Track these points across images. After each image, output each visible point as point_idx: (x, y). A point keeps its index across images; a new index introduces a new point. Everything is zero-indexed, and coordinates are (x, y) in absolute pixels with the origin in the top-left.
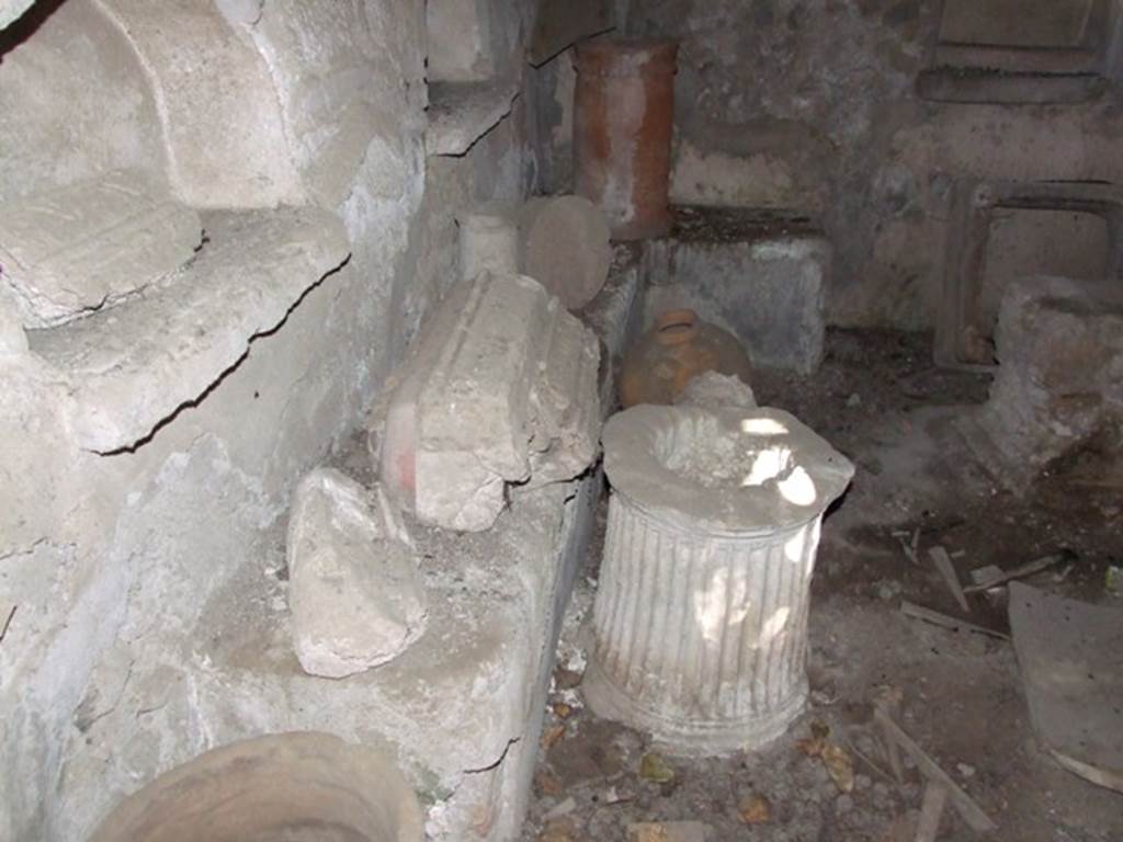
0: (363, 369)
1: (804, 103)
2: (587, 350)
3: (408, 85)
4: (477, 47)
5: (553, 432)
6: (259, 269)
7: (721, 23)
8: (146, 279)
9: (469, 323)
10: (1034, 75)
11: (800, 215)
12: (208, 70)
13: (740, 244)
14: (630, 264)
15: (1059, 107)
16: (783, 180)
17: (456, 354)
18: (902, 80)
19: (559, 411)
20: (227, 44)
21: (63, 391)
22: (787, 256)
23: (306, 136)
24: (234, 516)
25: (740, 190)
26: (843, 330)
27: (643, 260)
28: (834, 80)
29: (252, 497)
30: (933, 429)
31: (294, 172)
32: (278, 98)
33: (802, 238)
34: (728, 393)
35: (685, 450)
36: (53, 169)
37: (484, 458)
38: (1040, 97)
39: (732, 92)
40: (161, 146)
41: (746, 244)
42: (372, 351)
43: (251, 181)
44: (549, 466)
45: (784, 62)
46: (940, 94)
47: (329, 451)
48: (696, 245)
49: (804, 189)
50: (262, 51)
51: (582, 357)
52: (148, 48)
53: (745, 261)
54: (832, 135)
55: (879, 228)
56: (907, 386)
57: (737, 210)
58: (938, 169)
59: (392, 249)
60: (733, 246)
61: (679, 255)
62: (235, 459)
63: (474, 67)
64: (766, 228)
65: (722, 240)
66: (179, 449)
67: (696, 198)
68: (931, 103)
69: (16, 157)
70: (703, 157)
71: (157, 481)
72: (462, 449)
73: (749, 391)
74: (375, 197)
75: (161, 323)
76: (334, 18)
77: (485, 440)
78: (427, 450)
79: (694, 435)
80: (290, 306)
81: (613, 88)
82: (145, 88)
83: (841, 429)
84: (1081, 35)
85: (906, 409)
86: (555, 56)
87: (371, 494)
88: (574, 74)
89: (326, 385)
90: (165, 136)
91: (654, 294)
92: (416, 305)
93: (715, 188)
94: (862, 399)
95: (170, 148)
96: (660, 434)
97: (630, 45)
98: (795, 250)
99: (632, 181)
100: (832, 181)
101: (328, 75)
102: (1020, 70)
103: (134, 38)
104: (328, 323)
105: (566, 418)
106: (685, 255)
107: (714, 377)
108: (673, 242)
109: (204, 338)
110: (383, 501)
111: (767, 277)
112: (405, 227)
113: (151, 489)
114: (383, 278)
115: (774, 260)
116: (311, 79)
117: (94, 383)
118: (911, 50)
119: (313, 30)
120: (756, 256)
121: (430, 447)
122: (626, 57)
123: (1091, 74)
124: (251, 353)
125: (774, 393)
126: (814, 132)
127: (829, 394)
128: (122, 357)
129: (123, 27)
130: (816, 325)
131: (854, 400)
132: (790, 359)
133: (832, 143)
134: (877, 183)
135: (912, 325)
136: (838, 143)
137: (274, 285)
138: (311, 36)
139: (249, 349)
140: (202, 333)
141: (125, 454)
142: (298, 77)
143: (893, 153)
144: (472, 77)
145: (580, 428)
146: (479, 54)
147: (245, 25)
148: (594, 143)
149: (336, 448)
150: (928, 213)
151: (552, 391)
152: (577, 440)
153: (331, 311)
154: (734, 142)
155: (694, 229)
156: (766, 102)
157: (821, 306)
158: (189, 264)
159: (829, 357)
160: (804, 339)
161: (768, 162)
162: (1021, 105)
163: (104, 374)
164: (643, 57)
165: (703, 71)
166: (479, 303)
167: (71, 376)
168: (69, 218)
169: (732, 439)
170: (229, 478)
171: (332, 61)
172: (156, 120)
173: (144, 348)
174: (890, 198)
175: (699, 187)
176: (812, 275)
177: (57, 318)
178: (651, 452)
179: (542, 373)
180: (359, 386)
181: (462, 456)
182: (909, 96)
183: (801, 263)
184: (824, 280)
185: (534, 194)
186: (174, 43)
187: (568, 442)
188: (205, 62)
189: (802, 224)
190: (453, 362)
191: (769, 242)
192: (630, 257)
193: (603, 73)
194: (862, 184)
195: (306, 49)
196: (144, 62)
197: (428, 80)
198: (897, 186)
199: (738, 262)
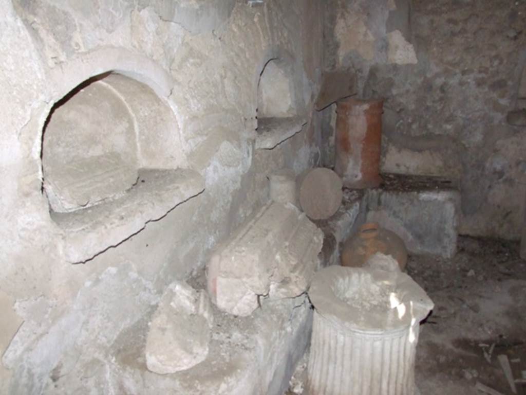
0: (212, 239)
1: (449, 127)
2: (315, 238)
3: (246, 119)
4: (290, 103)
5: (287, 273)
6: (156, 194)
7: (408, 91)
8: (107, 196)
9: (255, 223)
11: (448, 180)
12: (153, 114)
13: (412, 193)
14: (356, 200)
16: (439, 163)
17: (244, 236)
18: (499, 117)
19: (292, 265)
20: (159, 105)
21: (61, 237)
22: (436, 199)
23: (189, 141)
24: (137, 297)
25: (418, 167)
26: (473, 237)
27: (365, 198)
28: (464, 116)
29: (147, 291)
30: (513, 291)
31: (184, 155)
32: (178, 125)
33: (444, 190)
34: (386, 263)
35: (355, 289)
36: (88, 152)
37: (247, 283)
39: (412, 123)
40: (135, 144)
41: (416, 193)
42: (217, 233)
43: (167, 158)
44: (283, 290)
45: (439, 108)
46: (519, 123)
47: (191, 273)
48: (391, 192)
49: (450, 167)
50: (172, 107)
51: (311, 241)
52: (132, 106)
53: (415, 202)
54: (464, 142)
55: (490, 187)
56: (502, 268)
57: (416, 176)
58: (521, 159)
59: (232, 189)
60: (409, 193)
61: (383, 197)
62: (140, 272)
63: (288, 111)
64: (428, 185)
65: (404, 191)
66: (112, 265)
67: (396, 170)
68: (515, 127)
69: (73, 147)
70: (399, 151)
71: (100, 278)
72: (237, 278)
73: (397, 263)
74: (223, 166)
75: (107, 213)
76: (208, 93)
77: (246, 274)
78: (223, 277)
79: (359, 281)
80: (169, 210)
81: (352, 120)
82: (130, 122)
83: (461, 287)
85: (499, 280)
86: (330, 105)
87: (198, 294)
88: (336, 114)
89: (192, 245)
90: (137, 139)
91: (371, 214)
93: (405, 166)
94: (476, 273)
95: (138, 144)
96: (341, 280)
97: (361, 101)
98: (441, 196)
99: (361, 162)
100: (464, 164)
101: (203, 116)
103: (127, 102)
104: (194, 218)
105: (295, 268)
106: (386, 196)
107: (380, 255)
108: (380, 190)
109: (123, 221)
110: (202, 298)
111: (426, 209)
112: (239, 179)
113: (97, 281)
114: (226, 201)
115: (430, 201)
116: (194, 118)
117: (72, 235)
118: (504, 102)
119: (196, 98)
120: (421, 199)
121: (223, 275)
122: (358, 107)
124: (145, 228)
125: (428, 266)
126: (454, 141)
127: (458, 269)
128: (86, 226)
129: (123, 98)
130: (453, 233)
131: (471, 273)
132: (439, 250)
133: (464, 145)
134: (487, 165)
135: (510, 237)
136: (467, 146)
137: (161, 201)
138: (195, 101)
139: (145, 226)
140: (122, 218)
141: (82, 264)
142: (187, 117)
143: (496, 151)
144: (287, 116)
145: (300, 273)
146: (290, 106)
147: (163, 97)
148: (344, 144)
149: (195, 273)
150: (517, 180)
151: (290, 256)
152: (298, 279)
153: (196, 213)
154: (413, 144)
155: (392, 185)
156: (429, 126)
157: (455, 225)
158: (128, 191)
159: (461, 250)
160: (446, 240)
161: (431, 154)
163: (77, 232)
164: (366, 106)
165: (398, 112)
166: (263, 213)
167: (65, 232)
168: (82, 171)
169: (378, 286)
170: (136, 281)
171: (205, 110)
172: (133, 133)
173: (97, 223)
174: (495, 172)
175: (398, 165)
176: (450, 209)
177: (70, 209)
178: (333, 289)
179: (286, 247)
180: (210, 247)
181: (236, 281)
182: (503, 124)
183: (444, 203)
184: (456, 212)
185: (319, 166)
186: (141, 104)
187: (294, 280)
188: (152, 111)
189: (446, 184)
190: (241, 239)
191: (427, 192)
192: (357, 197)
193: (347, 113)
194: (480, 165)
195: (193, 106)
196: (130, 111)
197: (258, 117)
198: (498, 167)
199: (412, 201)
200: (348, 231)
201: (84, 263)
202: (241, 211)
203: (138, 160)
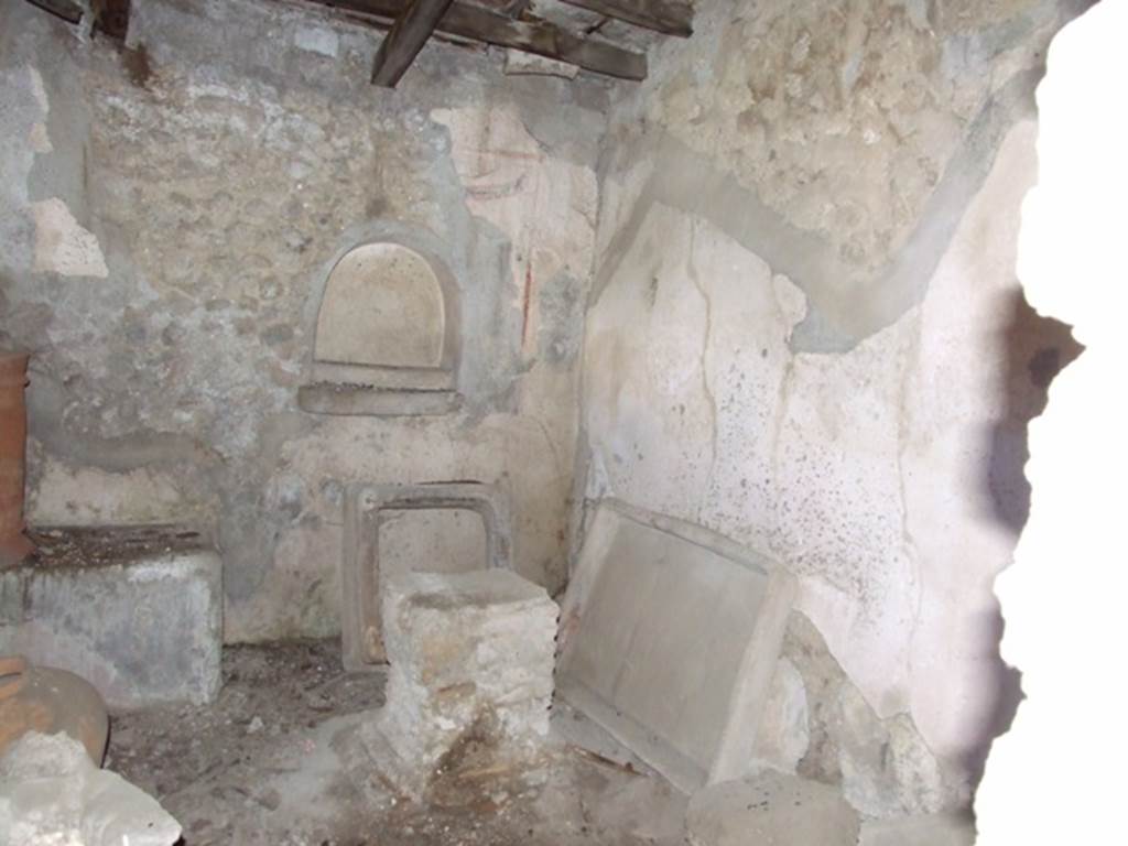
1: (186, 416)
7: (88, 337)
10: (403, 390)
11: (190, 529)
13: (113, 567)
15: (428, 418)
16: (170, 494)
18: (283, 396)
22: (169, 576)
25: (120, 507)
26: (252, 646)
28: (216, 394)
30: (338, 742)
33: (185, 555)
34: (53, 756)
38: (408, 409)
39: (104, 406)
41: (120, 567)
45: (161, 376)
46: (320, 407)
48: (58, 573)
49: (193, 503)
53: (121, 588)
54: (219, 448)
55: (277, 536)
56: (314, 699)
57: (119, 529)
58: (329, 476)
60: (102, 570)
61: (36, 587)
64: (147, 546)
65: (90, 565)
67: (67, 519)
68: (314, 416)
70: (74, 474)
73: (81, 748)
83: (237, 762)
84: (440, 358)
85: (311, 725)
93: (90, 507)
94: (265, 723)
98: (177, 568)
100: (222, 493)
102: (392, 386)
106: (43, 585)
107: (34, 739)
108: (28, 572)
111: (148, 601)
115: (155, 581)
118: (289, 367)
120: (132, 579)
123: (450, 391)
125: (162, 733)
126: (198, 444)
127: (229, 722)
130: (210, 646)
131: (256, 724)
132: (183, 689)
133: (220, 454)
134: (269, 492)
135: (323, 631)
136: (225, 455)
143: (283, 463)
150: (324, 519)
154: (107, 456)
155: (58, 554)
156: (143, 415)
157: (213, 626)
159: (231, 679)
160: (197, 664)
161: (150, 476)
162: (395, 416)
165: (67, 384)
169: (33, 823)
174: (284, 506)
175: (71, 506)
176: (200, 594)
182: (292, 409)
183: (186, 582)
184: (213, 597)
189: (188, 540)
191: (146, 563)
194: (254, 494)
198: (290, 495)
199: (112, 588)
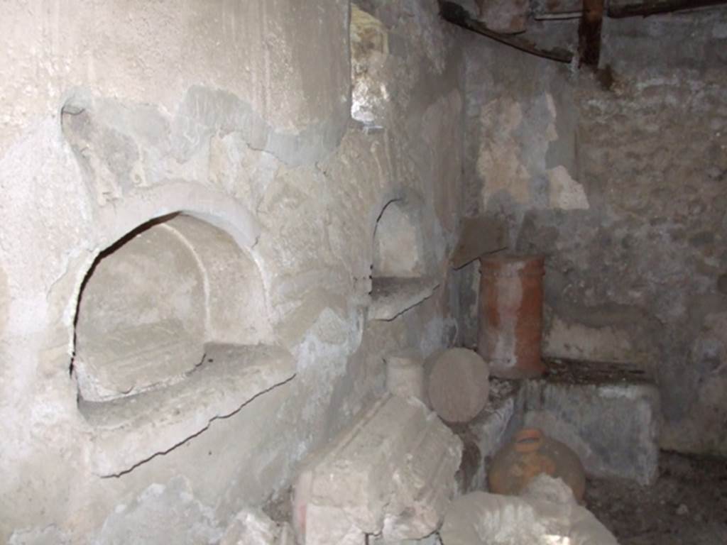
0: (302, 447)
1: (637, 295)
2: (451, 450)
3: (356, 279)
4: (416, 258)
5: (409, 501)
6: (228, 380)
7: (577, 246)
8: (159, 379)
9: (364, 425)
11: (639, 368)
12: (230, 269)
13: (589, 386)
14: (508, 395)
16: (626, 344)
17: (348, 443)
18: (706, 282)
19: (416, 489)
20: (239, 257)
21: (89, 437)
22: (624, 396)
23: (279, 307)
24: (190, 531)
25: (595, 349)
26: (680, 455)
27: (521, 392)
28: (657, 281)
29: (206, 521)
31: (269, 326)
32: (263, 286)
33: (635, 384)
34: (554, 491)
35: (509, 529)
36: (139, 318)
37: (349, 514)
39: (587, 287)
40: (203, 308)
41: (594, 386)
42: (311, 437)
43: (246, 330)
44: (404, 527)
45: (621, 268)
47: (270, 497)
48: (559, 384)
49: (640, 351)
50: (256, 261)
51: (445, 453)
52: (202, 258)
53: (594, 399)
54: (659, 316)
55: (701, 380)
57: (593, 363)
59: (333, 375)
60: (584, 387)
61: (547, 391)
62: (197, 494)
63: (414, 269)
64: (611, 376)
65: (577, 383)
66: (158, 482)
67: (563, 353)
69: (119, 311)
70: (569, 327)
71: (139, 500)
72: (336, 506)
73: (570, 491)
74: (322, 342)
75: (157, 405)
76: (306, 243)
77: (350, 502)
78: (315, 504)
79: (516, 517)
80: (244, 402)
81: (501, 283)
82: (199, 278)
83: (668, 531)
86: (472, 261)
87: (278, 530)
88: (480, 275)
89: (273, 455)
90: (207, 303)
91: (530, 417)
92: (351, 410)
93: (577, 348)
94: (690, 509)
95: (208, 310)
96: (488, 514)
97: (513, 258)
98: (630, 393)
99: (514, 340)
100: (661, 347)
101: (298, 274)
103: (197, 253)
104: (279, 416)
105: (419, 495)
106: (551, 390)
107: (545, 478)
108: (543, 382)
109: (179, 416)
110: (284, 536)
111: (611, 410)
112: (345, 361)
113: (134, 505)
114: (325, 392)
115: (615, 399)
116: (286, 276)
117: (105, 436)
118: (711, 262)
119: (290, 250)
120: (601, 395)
121: (316, 502)
122: (509, 265)
124: (210, 427)
125: (618, 496)
126: (646, 313)
127: (663, 502)
128: (127, 422)
129: (191, 247)
130: (651, 448)
131: (683, 509)
132: (631, 473)
133: (659, 320)
134: (695, 349)
136: (663, 321)
137: (234, 389)
138: (289, 253)
139: (209, 425)
140: (178, 412)
141: (114, 478)
142: (276, 275)
143: (706, 329)
144: (411, 275)
145: (429, 502)
146: (417, 263)
147: (247, 248)
148: (491, 316)
149: (275, 497)
151: (413, 475)
152: (425, 511)
153: (282, 408)
154: (588, 318)
155: (559, 374)
156: (609, 293)
157: (653, 434)
158: (189, 374)
159: (665, 473)
160: (642, 458)
161: (613, 332)
163: (113, 431)
164: (520, 265)
165: (566, 273)
166: (377, 411)
167: (95, 430)
168: (128, 343)
169: (544, 525)
170: (191, 506)
171: (301, 266)
172: (203, 294)
173: (141, 418)
174: (707, 359)
175: (567, 347)
176: (644, 412)
177: (106, 397)
178: (477, 527)
179: (408, 462)
180: (299, 459)
181: (336, 511)
182: (713, 291)
183: (635, 402)
184: (654, 415)
185: (456, 345)
186: (215, 256)
187: (419, 511)
188: (229, 265)
189: (637, 375)
190: (344, 447)
191: (610, 386)
192: (510, 390)
193: (495, 274)
194: (684, 349)
195: (285, 260)
196: (200, 265)
197: (373, 276)
198: (711, 352)
199: (589, 398)
200: (498, 440)
201: (118, 476)
202: (345, 407)
203: (205, 330)
